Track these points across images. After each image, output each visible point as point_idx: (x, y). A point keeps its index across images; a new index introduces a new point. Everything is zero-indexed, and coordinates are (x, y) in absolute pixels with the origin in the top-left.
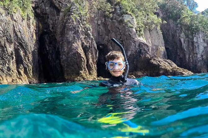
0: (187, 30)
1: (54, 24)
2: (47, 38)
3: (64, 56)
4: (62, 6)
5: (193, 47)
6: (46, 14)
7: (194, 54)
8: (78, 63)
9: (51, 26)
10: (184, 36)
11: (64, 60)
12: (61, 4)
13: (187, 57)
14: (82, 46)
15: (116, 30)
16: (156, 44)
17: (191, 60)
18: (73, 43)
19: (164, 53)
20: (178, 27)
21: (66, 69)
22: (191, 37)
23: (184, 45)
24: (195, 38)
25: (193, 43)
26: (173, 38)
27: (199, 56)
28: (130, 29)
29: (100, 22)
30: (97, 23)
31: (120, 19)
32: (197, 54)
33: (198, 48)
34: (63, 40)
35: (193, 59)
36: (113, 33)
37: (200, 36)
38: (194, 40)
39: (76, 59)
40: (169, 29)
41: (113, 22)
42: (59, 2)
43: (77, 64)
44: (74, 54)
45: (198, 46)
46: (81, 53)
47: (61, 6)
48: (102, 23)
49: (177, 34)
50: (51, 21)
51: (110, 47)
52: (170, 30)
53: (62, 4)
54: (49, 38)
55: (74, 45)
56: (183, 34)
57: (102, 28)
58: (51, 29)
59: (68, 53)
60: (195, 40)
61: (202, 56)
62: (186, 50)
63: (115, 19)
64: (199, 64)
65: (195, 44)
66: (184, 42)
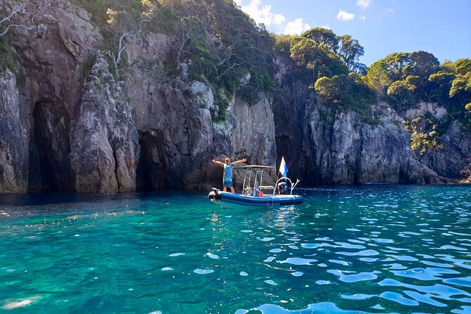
0: (325, 105)
1: (63, 86)
2: (51, 111)
3: (76, 154)
4: (80, 51)
5: (331, 139)
6: (46, 64)
7: (332, 152)
8: (100, 167)
9: (58, 89)
10: (318, 116)
11: (76, 161)
12: (78, 47)
13: (318, 155)
14: (110, 138)
15: (180, 107)
16: (260, 130)
17: (324, 163)
18: (93, 132)
19: (273, 147)
20: (309, 98)
21: (78, 176)
22: (330, 118)
23: (315, 134)
24: (337, 122)
25: (332, 130)
26: (299, 118)
27: (341, 156)
28: (200, 110)
29: (152, 88)
30: (148, 90)
31: (186, 88)
32: (336, 152)
33: (341, 141)
34: (75, 126)
35: (328, 161)
36: (174, 112)
37: (348, 119)
38: (334, 126)
39: (98, 160)
40: (293, 100)
41: (175, 92)
42: (74, 42)
43: (98, 170)
44: (94, 152)
45: (341, 137)
46: (105, 152)
47: (78, 51)
48: (156, 90)
49: (306, 111)
50: (58, 79)
51: (168, 136)
52: (295, 102)
53: (81, 48)
54: (53, 111)
55: (94, 136)
56: (316, 112)
57: (155, 99)
58: (57, 94)
59: (83, 150)
60: (336, 126)
61: (347, 157)
62: (316, 143)
63: (179, 87)
64: (338, 172)
65: (335, 134)
66: (316, 128)
